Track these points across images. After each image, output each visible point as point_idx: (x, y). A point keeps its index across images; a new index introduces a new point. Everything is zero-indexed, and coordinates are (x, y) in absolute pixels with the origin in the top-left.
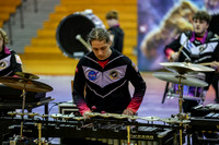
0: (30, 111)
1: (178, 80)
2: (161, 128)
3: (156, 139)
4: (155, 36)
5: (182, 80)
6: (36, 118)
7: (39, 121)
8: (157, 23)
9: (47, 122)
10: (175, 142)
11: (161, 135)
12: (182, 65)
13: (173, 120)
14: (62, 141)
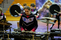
0: (6, 31)
1: (47, 22)
2: (42, 35)
3: (41, 38)
4: (40, 10)
5: (48, 22)
6: (7, 33)
7: (8, 34)
8: (41, 6)
9: (11, 34)
10: (46, 39)
11: (42, 37)
12: (48, 18)
13: (45, 33)
14: (15, 39)
